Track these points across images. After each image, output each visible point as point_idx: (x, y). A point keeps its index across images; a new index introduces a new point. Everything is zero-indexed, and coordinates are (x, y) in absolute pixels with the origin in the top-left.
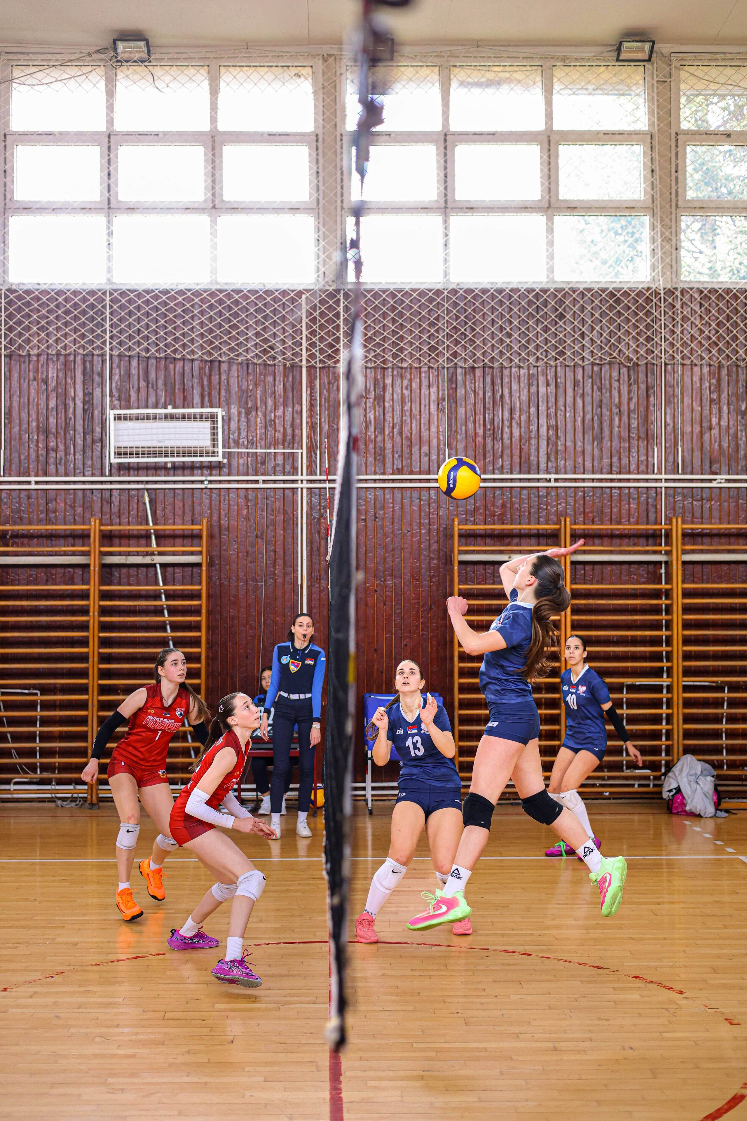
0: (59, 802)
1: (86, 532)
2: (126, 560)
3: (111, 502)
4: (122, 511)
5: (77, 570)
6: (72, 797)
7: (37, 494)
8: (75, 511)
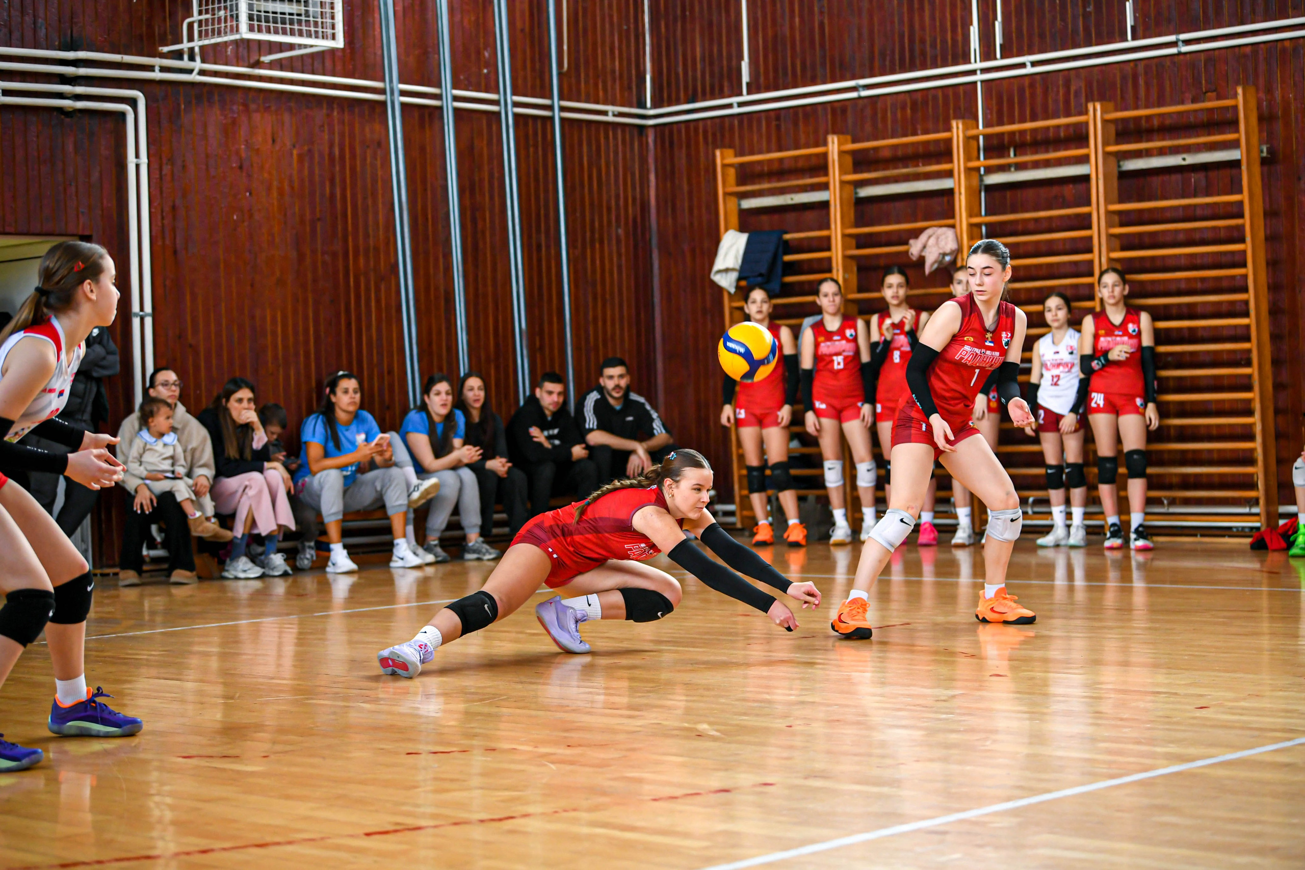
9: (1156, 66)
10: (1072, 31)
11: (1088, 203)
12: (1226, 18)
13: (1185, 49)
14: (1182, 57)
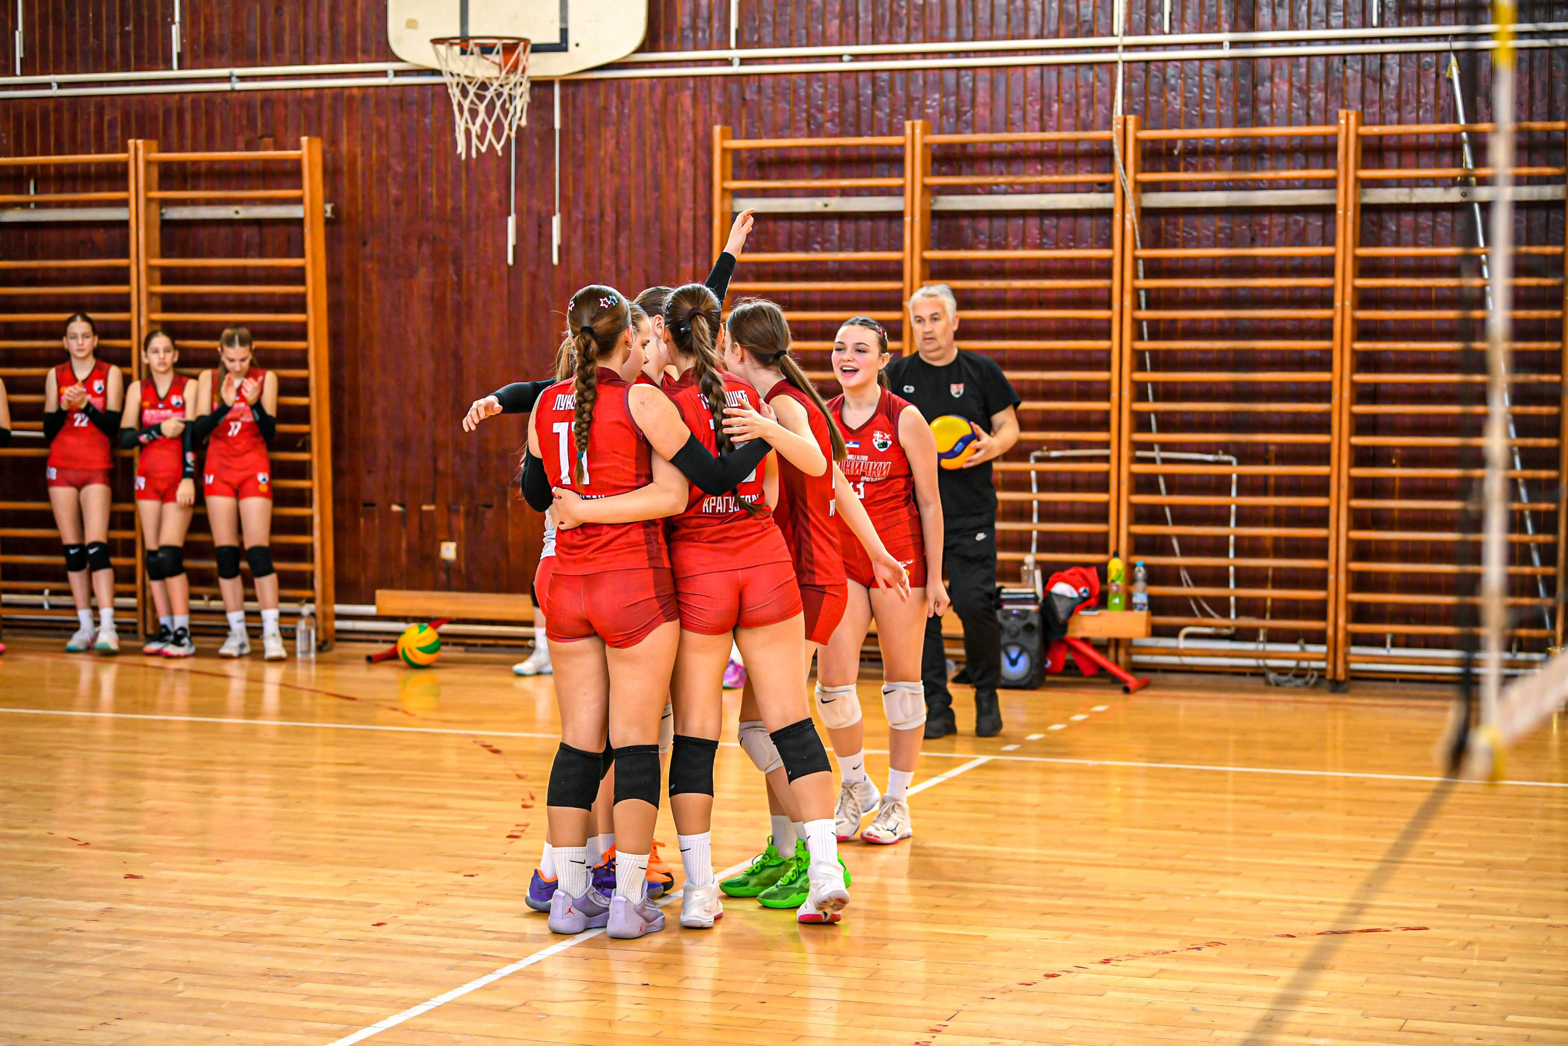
0: (1272, 676)
1: (1330, 142)
2: (1410, 195)
3: (1381, 80)
4: (1403, 97)
5: (1311, 220)
6: (1298, 668)
7: (1234, 68)
8: (1309, 99)
9: (206, 101)
10: (107, 52)
11: (126, 255)
12: (287, 54)
13: (240, 86)
14: (235, 95)
